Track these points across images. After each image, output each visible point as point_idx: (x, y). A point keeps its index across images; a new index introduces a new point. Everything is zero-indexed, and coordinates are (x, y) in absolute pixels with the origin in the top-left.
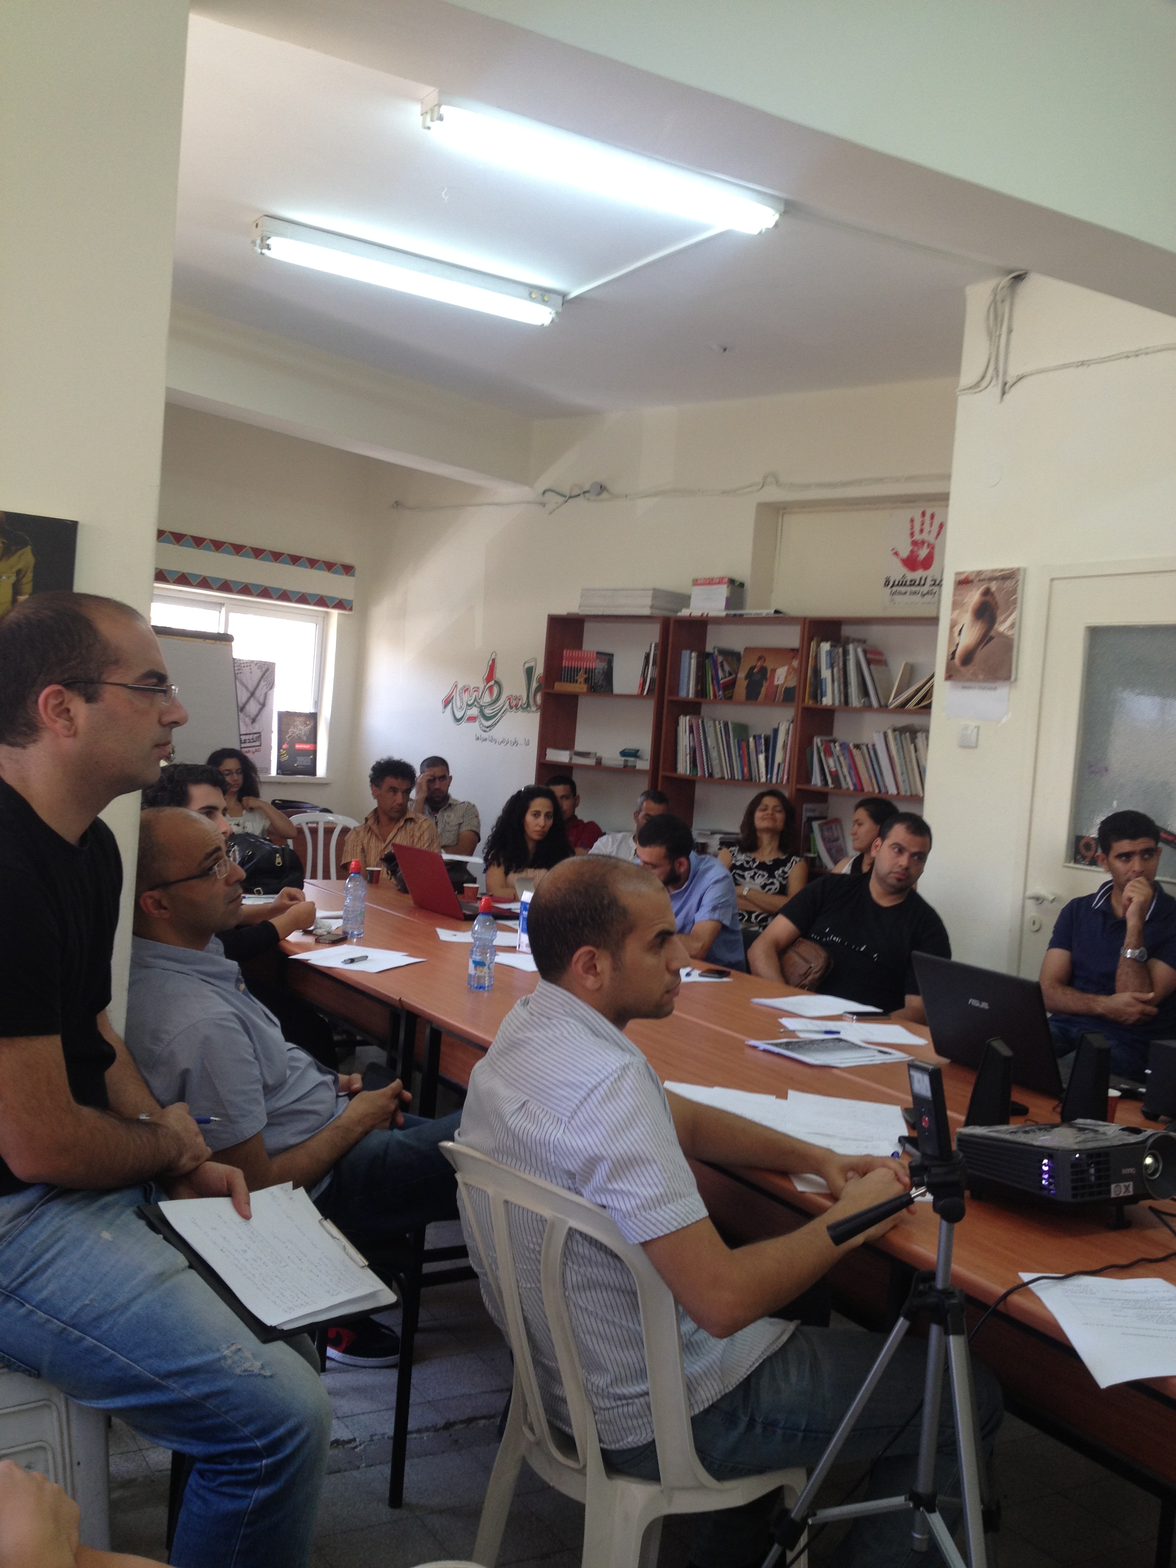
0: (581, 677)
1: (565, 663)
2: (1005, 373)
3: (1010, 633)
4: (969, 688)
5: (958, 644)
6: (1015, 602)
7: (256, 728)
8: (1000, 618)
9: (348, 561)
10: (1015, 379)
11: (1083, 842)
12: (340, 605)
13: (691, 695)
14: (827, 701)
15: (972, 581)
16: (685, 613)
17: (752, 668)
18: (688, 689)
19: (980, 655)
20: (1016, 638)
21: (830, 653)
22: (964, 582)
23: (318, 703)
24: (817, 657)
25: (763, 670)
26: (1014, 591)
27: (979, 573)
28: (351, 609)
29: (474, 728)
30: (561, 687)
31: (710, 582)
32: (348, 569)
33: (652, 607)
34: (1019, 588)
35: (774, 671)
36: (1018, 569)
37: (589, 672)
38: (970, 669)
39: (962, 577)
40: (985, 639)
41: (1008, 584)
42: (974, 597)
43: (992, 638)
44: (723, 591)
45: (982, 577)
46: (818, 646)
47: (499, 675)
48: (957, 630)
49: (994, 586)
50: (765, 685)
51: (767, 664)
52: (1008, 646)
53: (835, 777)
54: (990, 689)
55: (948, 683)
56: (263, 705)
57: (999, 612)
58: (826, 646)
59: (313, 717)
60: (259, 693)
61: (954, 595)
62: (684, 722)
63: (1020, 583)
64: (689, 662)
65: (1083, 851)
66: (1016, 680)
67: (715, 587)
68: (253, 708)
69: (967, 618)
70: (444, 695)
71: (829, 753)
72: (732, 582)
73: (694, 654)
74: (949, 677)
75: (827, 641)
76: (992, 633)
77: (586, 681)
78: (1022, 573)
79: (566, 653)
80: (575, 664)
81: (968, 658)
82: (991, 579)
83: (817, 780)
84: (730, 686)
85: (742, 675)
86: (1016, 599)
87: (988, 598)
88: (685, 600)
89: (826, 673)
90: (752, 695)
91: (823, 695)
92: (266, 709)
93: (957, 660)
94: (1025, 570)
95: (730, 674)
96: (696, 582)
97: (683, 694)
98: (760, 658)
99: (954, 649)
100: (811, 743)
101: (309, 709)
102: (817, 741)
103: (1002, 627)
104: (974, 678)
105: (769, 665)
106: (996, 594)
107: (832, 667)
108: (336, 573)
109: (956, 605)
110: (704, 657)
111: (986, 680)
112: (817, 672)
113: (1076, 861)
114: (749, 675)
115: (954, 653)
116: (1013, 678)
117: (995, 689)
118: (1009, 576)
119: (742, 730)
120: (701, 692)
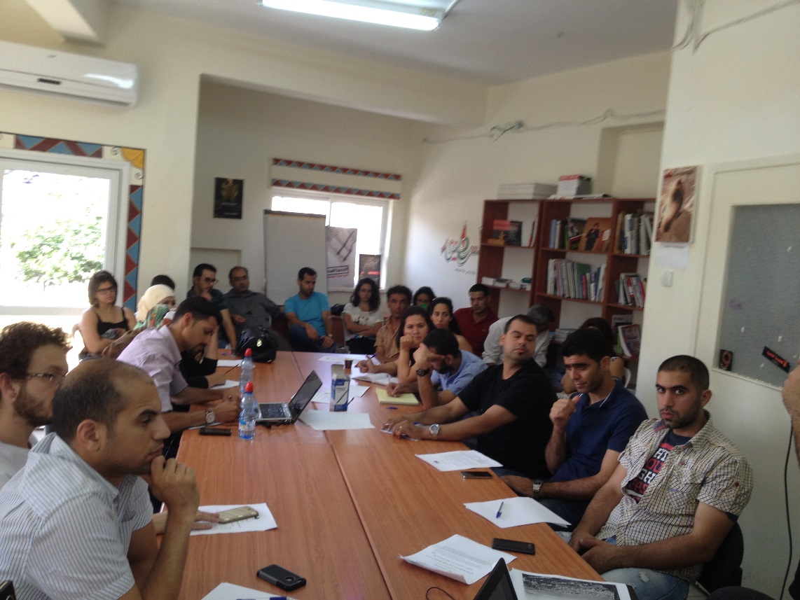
0: (502, 236)
1: (495, 228)
2: (698, 33)
3: (690, 210)
4: (668, 247)
5: (663, 217)
6: (694, 189)
7: (346, 263)
8: (686, 200)
9: (398, 172)
10: (703, 37)
11: (725, 354)
12: (392, 196)
13: (556, 246)
14: (628, 251)
15: (672, 175)
16: (552, 197)
17: (591, 230)
18: (555, 243)
19: (674, 224)
20: (694, 213)
21: (631, 221)
22: (668, 176)
23: (382, 249)
24: (623, 224)
25: (597, 231)
26: (693, 182)
28: (398, 198)
29: (454, 264)
30: (492, 242)
31: (569, 178)
32: (397, 177)
33: (534, 194)
34: (697, 180)
35: (603, 232)
36: (697, 167)
37: (506, 233)
38: (668, 234)
39: (667, 173)
40: (677, 214)
41: (691, 176)
42: (673, 186)
43: (680, 214)
44: (575, 184)
45: (678, 172)
46: (624, 217)
47: (468, 234)
48: (663, 206)
49: (683, 178)
50: (597, 240)
51: (599, 228)
52: (688, 219)
53: (633, 298)
54: (679, 247)
55: (657, 243)
56: (350, 251)
57: (685, 196)
58: (628, 217)
59: (379, 257)
60: (348, 244)
61: (663, 185)
62: (551, 262)
63: (697, 176)
64: (556, 226)
65: (724, 360)
66: (693, 242)
67: (571, 181)
68: (344, 253)
69: (668, 200)
70: (441, 246)
71: (629, 283)
72: (581, 178)
73: (559, 222)
74: (657, 239)
75: (630, 213)
76: (680, 211)
77: (505, 238)
78: (699, 169)
79: (496, 222)
80: (500, 228)
81: (667, 227)
82: (682, 174)
83: (622, 300)
84: (577, 241)
85: (584, 235)
86: (695, 186)
87: (680, 186)
88: (554, 189)
89: (628, 234)
90: (589, 248)
91: (625, 247)
92: (352, 253)
93: (662, 229)
94: (701, 167)
95: (578, 234)
96: (562, 179)
97: (551, 246)
98: (597, 224)
99: (660, 221)
100: (618, 277)
101: (377, 253)
102: (623, 276)
103: (686, 206)
104: (669, 240)
105: (601, 228)
106: (684, 184)
107: (631, 229)
108: (391, 179)
109: (664, 191)
110: (564, 224)
111: (677, 241)
112: (622, 233)
113: (720, 367)
114: (588, 235)
115: (660, 224)
116: (691, 240)
117: (682, 247)
119: (584, 269)
120: (562, 245)
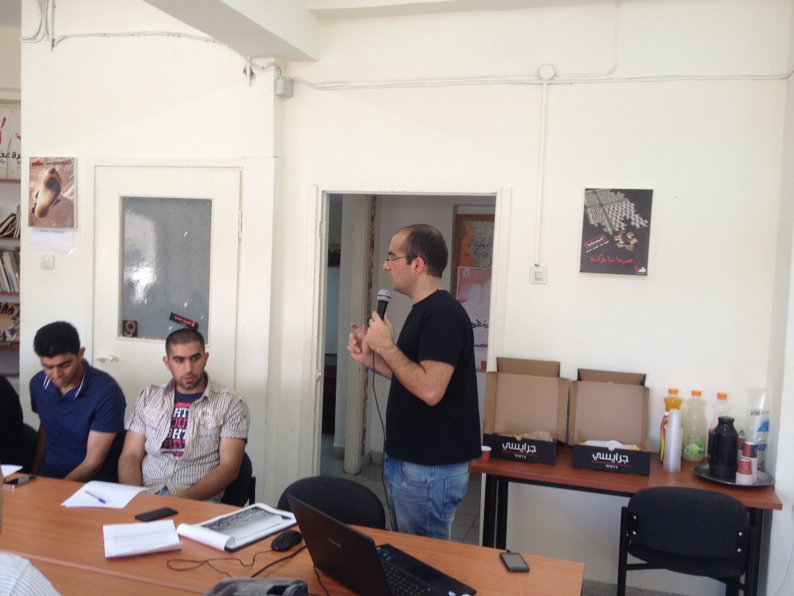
2: (53, 33)
3: (71, 198)
4: (45, 231)
5: (36, 204)
6: (73, 178)
8: (63, 188)
10: (60, 38)
11: (127, 324)
15: (42, 164)
19: (52, 211)
20: (75, 201)
22: (36, 164)
26: (72, 172)
27: (46, 159)
34: (75, 170)
36: (73, 159)
38: (44, 220)
39: (35, 161)
40: (55, 200)
41: (67, 167)
42: (45, 174)
43: (59, 201)
45: (49, 162)
48: (34, 194)
49: (57, 168)
52: (70, 206)
54: (60, 232)
55: (31, 228)
57: (62, 185)
61: (30, 172)
63: (75, 167)
65: (128, 329)
66: (77, 227)
69: (40, 187)
74: (32, 224)
76: (59, 197)
78: (75, 161)
81: (44, 212)
82: (55, 163)
86: (73, 177)
87: (54, 175)
93: (36, 213)
94: (77, 159)
99: (33, 206)
103: (66, 194)
104: (49, 225)
106: (60, 173)
109: (32, 178)
111: (57, 227)
113: (124, 335)
115: (33, 210)
116: (75, 225)
117: (63, 232)
118: (67, 162)
